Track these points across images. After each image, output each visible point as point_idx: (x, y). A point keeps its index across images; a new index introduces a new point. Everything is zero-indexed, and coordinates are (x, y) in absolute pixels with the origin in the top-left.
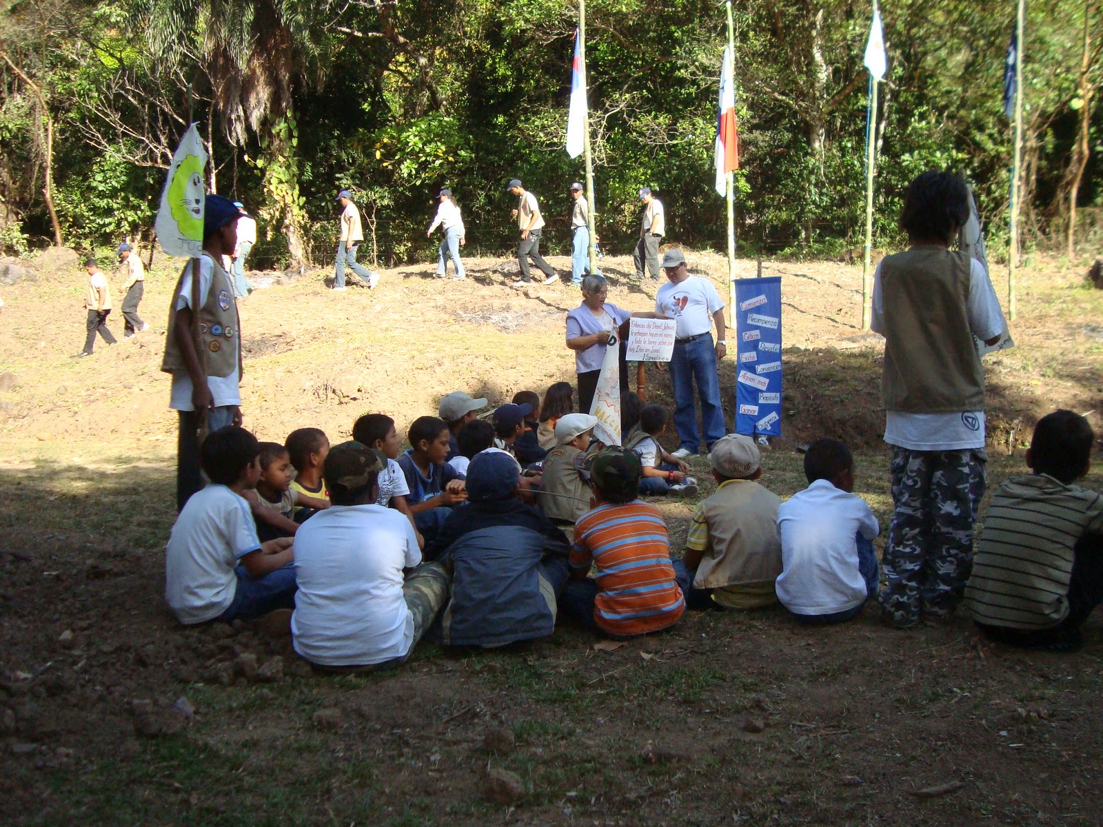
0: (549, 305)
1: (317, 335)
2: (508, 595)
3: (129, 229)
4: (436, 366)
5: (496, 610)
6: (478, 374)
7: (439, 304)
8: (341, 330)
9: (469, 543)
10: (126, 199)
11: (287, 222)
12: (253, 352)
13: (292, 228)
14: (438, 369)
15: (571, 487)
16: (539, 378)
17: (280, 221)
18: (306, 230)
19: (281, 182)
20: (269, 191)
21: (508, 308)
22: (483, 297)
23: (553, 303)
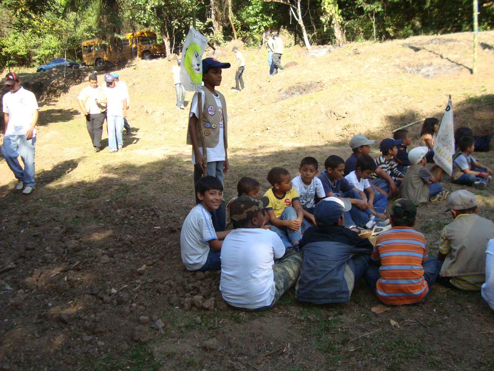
0: (453, 62)
1: (335, 82)
2: (325, 280)
3: (264, 30)
4: (384, 101)
5: (318, 286)
6: (403, 105)
7: (396, 64)
8: (346, 79)
9: (310, 249)
10: (262, 17)
11: (333, 22)
12: (306, 91)
13: (335, 25)
14: (384, 103)
15: (416, 186)
16: (434, 107)
17: (330, 22)
18: (342, 25)
19: (329, 4)
20: (324, 9)
21: (431, 65)
22: (419, 59)
23: (455, 61)
